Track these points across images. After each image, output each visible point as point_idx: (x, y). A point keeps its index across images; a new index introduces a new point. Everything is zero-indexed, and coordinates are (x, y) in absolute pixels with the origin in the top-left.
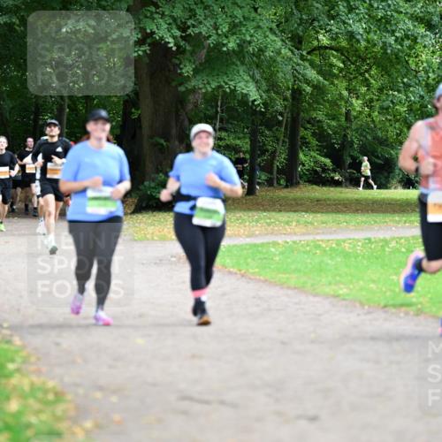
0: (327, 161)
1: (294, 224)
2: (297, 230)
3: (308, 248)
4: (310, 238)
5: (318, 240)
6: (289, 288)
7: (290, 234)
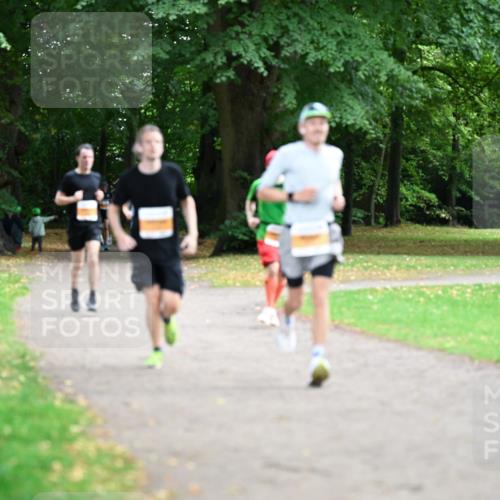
0: (433, 197)
1: (395, 268)
2: (398, 275)
3: (410, 296)
4: (413, 284)
5: (422, 287)
6: (388, 340)
7: (390, 279)
